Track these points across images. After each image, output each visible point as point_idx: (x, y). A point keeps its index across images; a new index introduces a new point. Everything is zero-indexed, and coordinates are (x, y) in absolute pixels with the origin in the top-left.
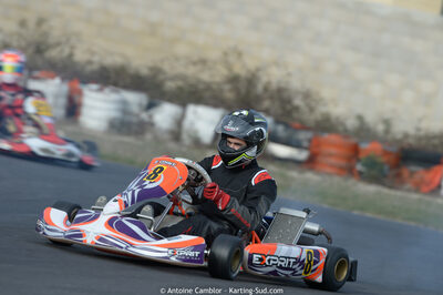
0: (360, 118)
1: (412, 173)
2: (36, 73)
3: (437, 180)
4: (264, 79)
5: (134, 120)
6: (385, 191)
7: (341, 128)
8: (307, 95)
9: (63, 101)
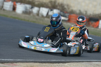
1: (92, 23)
3: (98, 25)
4: (58, 2)
5: (28, 11)
7: (75, 13)
9: (12, 7)
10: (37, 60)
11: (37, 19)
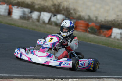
1: (103, 32)
2: (0, 3)
4: (63, 5)
5: (27, 16)
6: (96, 36)
7: (84, 19)
8: (74, 10)
9: (7, 11)
10: (37, 76)
11: (37, 26)
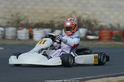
0: (111, 25)
2: (19, 28)
9: (28, 35)
